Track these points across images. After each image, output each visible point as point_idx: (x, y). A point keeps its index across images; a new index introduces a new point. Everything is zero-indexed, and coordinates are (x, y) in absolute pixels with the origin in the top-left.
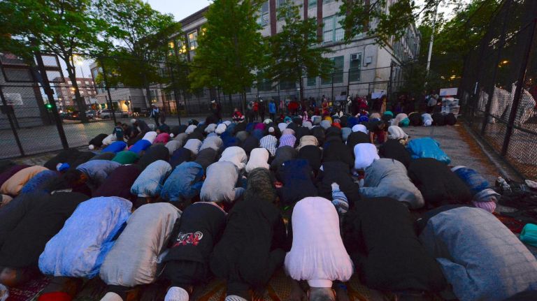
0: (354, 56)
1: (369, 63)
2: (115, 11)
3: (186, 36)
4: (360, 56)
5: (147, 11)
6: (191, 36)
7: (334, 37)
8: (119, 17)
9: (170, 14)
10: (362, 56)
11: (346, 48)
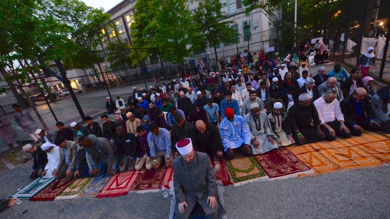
0: (245, 23)
1: (257, 27)
2: (57, 11)
3: (114, 24)
4: (250, 22)
5: (82, 8)
6: (117, 23)
7: (229, 11)
8: (60, 16)
9: (101, 8)
10: (251, 22)
11: (239, 18)
